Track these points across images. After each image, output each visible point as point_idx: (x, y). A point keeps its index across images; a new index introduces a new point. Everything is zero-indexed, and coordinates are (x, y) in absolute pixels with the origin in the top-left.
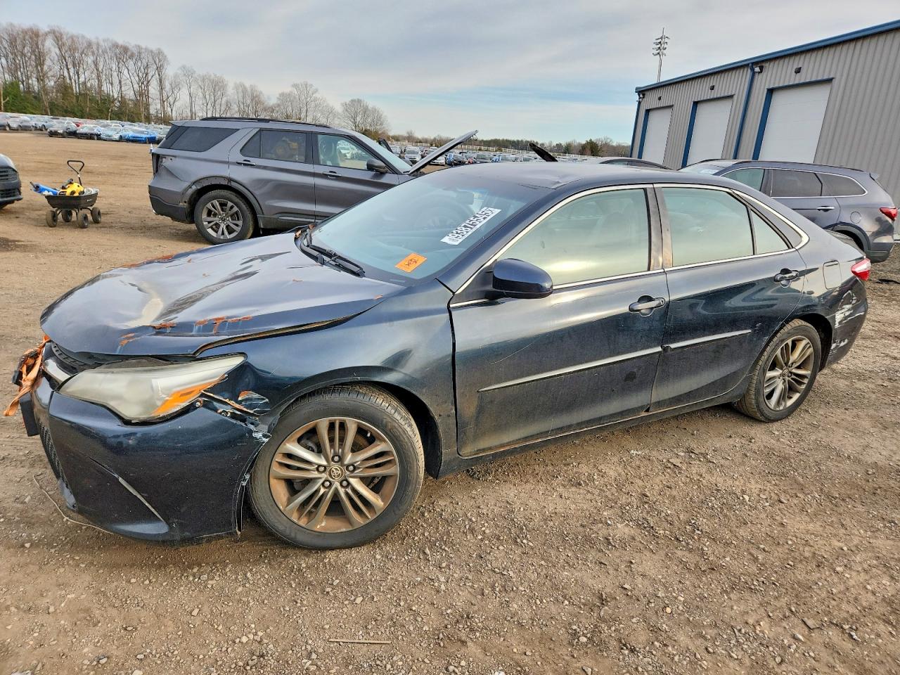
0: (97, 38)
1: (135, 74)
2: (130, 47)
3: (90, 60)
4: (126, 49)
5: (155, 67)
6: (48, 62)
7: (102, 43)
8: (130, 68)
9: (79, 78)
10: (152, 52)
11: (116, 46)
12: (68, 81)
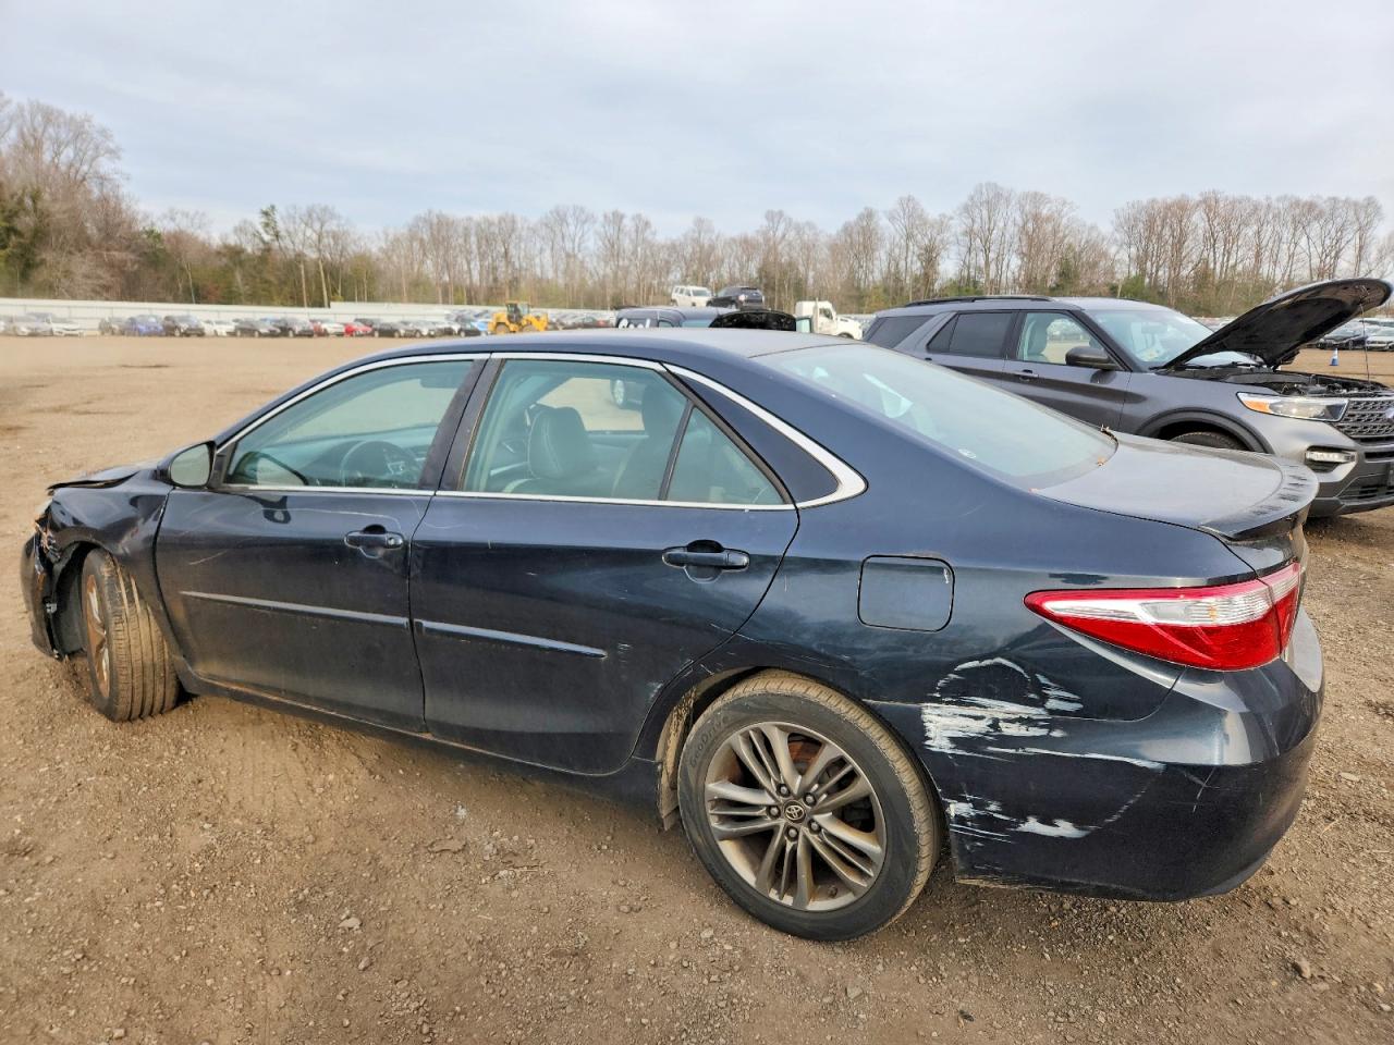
0: (1268, 198)
1: (1319, 243)
2: (1320, 202)
3: (1250, 231)
4: (1311, 206)
5: (1356, 227)
6: (1189, 243)
7: (1275, 204)
8: (1312, 235)
9: (1228, 261)
10: (1356, 204)
11: (1297, 203)
12: (1212, 266)
